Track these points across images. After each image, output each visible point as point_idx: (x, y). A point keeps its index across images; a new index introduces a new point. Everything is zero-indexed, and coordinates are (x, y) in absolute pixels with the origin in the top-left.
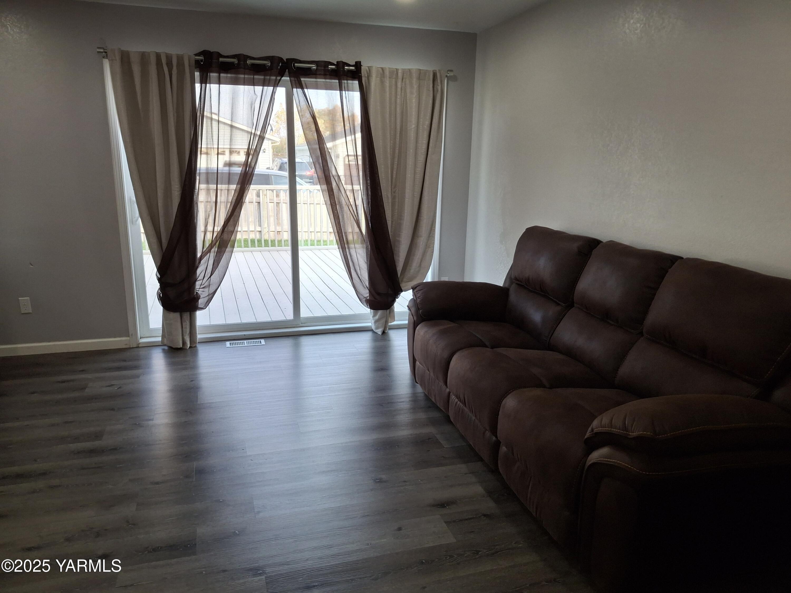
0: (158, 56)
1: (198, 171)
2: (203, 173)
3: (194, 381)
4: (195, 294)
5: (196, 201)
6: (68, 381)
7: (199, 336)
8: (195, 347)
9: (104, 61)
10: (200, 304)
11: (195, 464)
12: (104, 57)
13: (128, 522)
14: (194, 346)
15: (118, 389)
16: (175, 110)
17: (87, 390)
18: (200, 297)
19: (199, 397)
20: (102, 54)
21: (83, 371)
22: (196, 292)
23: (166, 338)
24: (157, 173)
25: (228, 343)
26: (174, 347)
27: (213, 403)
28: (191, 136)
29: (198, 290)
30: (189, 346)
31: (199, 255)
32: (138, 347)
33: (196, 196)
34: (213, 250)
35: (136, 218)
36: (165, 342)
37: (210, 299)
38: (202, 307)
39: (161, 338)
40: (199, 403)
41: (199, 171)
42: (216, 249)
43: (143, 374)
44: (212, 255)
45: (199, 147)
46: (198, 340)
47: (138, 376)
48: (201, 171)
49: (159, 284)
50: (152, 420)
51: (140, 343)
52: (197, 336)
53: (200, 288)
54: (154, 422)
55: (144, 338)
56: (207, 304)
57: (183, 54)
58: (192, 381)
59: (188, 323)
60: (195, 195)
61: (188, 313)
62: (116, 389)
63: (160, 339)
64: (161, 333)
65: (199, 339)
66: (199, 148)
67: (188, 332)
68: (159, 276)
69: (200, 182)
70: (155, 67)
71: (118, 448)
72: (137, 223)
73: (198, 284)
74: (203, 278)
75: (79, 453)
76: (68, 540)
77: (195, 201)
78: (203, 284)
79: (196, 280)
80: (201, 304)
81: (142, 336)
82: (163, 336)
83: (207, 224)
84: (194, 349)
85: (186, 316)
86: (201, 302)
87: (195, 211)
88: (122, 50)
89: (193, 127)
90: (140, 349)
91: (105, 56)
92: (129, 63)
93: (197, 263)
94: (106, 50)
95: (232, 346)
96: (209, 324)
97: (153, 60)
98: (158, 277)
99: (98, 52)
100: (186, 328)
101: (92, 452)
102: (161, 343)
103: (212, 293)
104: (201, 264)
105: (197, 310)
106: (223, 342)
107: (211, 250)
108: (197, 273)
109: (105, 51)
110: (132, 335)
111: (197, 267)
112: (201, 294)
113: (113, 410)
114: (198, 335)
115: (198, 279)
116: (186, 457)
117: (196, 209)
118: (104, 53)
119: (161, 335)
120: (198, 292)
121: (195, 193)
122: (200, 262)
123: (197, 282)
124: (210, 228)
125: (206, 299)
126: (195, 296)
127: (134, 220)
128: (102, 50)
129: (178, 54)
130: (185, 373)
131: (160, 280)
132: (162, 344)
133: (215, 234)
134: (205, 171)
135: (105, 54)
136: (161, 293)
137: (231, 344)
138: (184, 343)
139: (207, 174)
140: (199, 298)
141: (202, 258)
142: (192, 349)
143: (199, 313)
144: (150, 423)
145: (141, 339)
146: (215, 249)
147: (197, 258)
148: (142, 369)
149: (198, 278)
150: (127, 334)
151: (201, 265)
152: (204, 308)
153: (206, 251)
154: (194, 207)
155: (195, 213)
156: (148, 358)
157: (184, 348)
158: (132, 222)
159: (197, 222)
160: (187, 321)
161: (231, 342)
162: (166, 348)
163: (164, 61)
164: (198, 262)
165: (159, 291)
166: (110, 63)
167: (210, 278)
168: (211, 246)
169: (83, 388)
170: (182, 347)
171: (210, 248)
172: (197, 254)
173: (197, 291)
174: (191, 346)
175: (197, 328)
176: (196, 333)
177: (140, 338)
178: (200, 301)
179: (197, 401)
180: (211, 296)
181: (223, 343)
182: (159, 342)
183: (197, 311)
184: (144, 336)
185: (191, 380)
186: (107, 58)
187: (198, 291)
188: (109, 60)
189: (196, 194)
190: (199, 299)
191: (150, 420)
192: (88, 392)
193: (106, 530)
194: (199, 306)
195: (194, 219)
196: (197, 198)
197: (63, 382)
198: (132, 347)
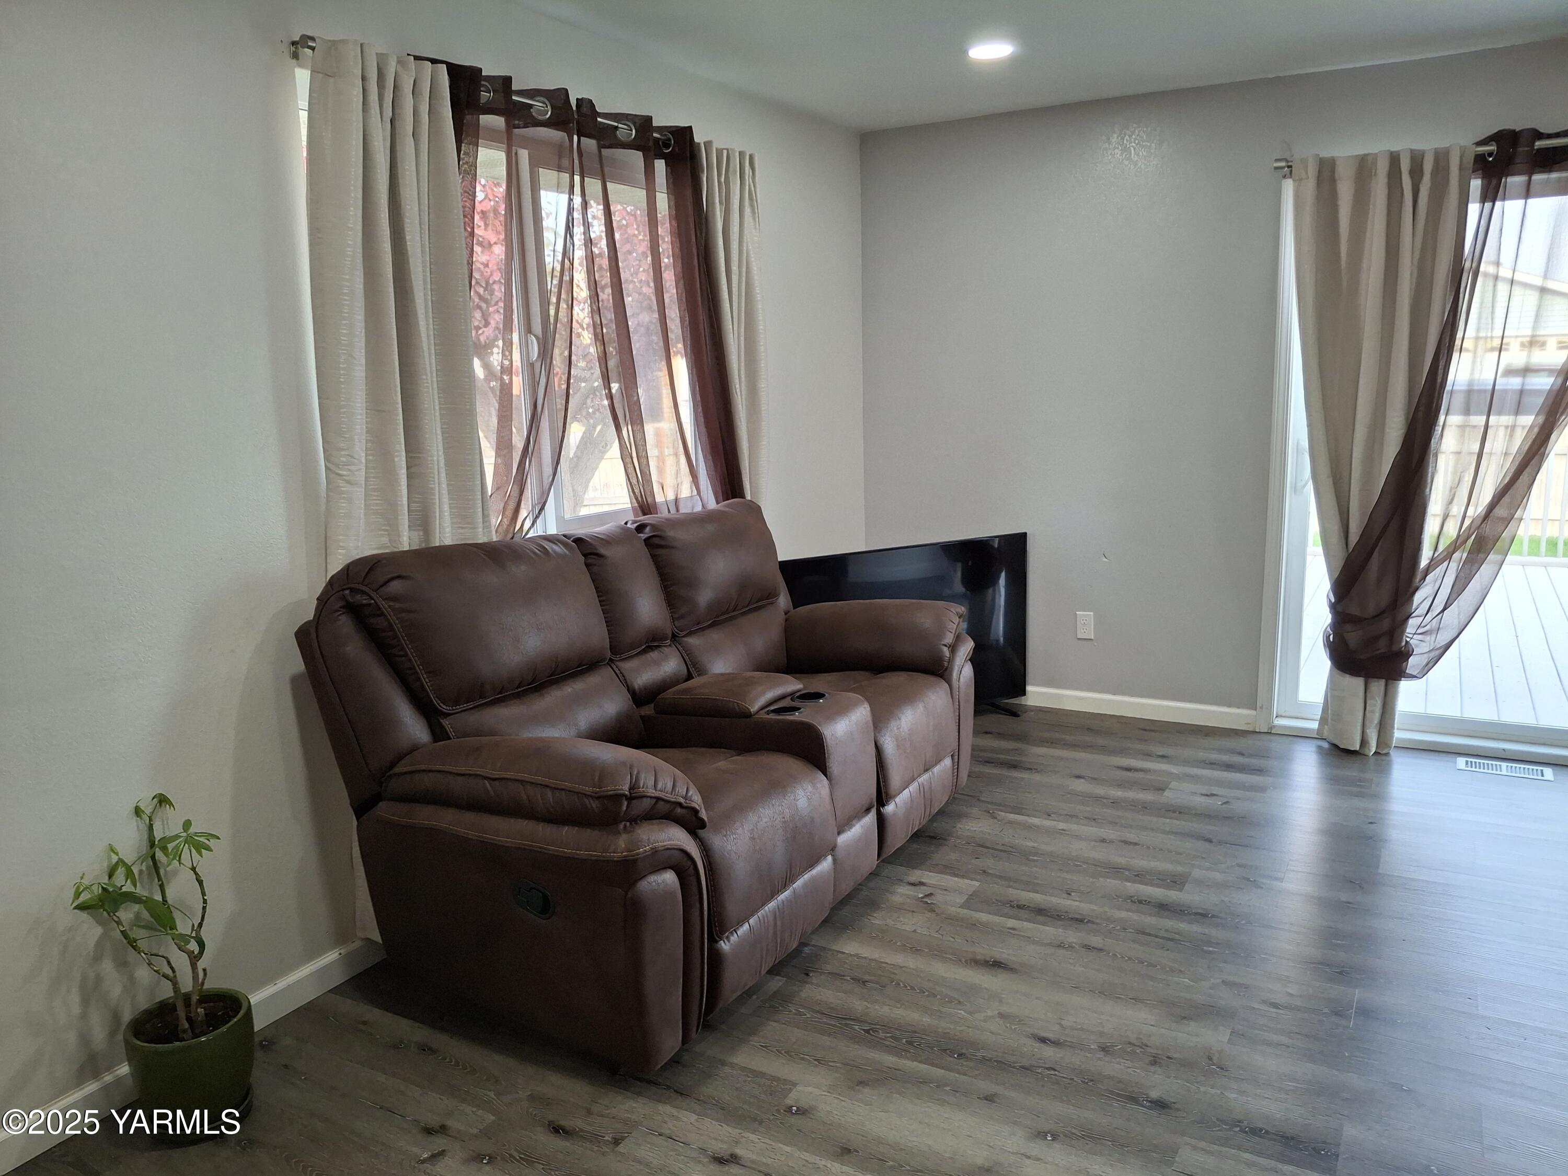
0: (1394, 159)
1: (1448, 387)
2: (1460, 391)
3: (1375, 825)
4: (1403, 644)
5: (1434, 450)
6: (1136, 770)
7: (1399, 735)
8: (1387, 754)
9: (1283, 183)
10: (1411, 667)
11: (1357, 994)
12: (1284, 177)
13: (1210, 1059)
14: (1384, 752)
15: (1222, 805)
16: (1416, 263)
17: (1167, 793)
18: (1413, 651)
19: (1382, 860)
20: (1282, 170)
21: (1163, 757)
22: (1406, 641)
23: (1327, 725)
24: (1360, 394)
25: (1461, 762)
26: (1342, 747)
27: (1412, 880)
28: (1444, 313)
29: (1411, 636)
30: (1373, 750)
31: (1424, 562)
32: (1271, 733)
33: (1437, 440)
34: (1456, 555)
35: (1304, 482)
36: (1326, 734)
37: (1435, 659)
38: (1415, 673)
39: (1317, 723)
40: (1380, 871)
41: (1451, 388)
42: (1465, 555)
43: (1275, 788)
44: (1453, 567)
45: (1458, 336)
46: (1394, 742)
47: (1263, 789)
48: (1454, 388)
49: (1330, 616)
50: (1281, 880)
51: (1274, 726)
52: (1394, 733)
53: (1415, 634)
54: (1283, 884)
55: (1284, 717)
56: (1426, 669)
57: (1448, 145)
58: (1371, 823)
59: (1379, 702)
60: (1435, 439)
61: (1382, 682)
62: (1220, 803)
63: (1315, 725)
64: (1320, 714)
65: (1398, 739)
66: (1459, 339)
67: (1376, 720)
68: (1333, 600)
69: (1451, 411)
70: (1386, 180)
71: (1210, 916)
72: (1305, 490)
73: (1412, 623)
74: (1425, 612)
75: (1140, 902)
76: (1104, 1049)
77: (1432, 449)
78: (1422, 625)
79: (1409, 616)
80: (1414, 666)
81: (1280, 714)
82: (1323, 721)
83: (1452, 500)
84: (1384, 758)
85: (1378, 686)
86: (1413, 664)
87: (1430, 470)
88: (1321, 159)
89: (1450, 295)
90: (1273, 738)
91: (1288, 173)
92: (1333, 181)
93: (1418, 580)
94: (1292, 161)
95: (1469, 769)
96: (1423, 712)
97: (1382, 168)
98: (1330, 600)
99: (1276, 168)
100: (1373, 712)
101: (1163, 908)
102: (1317, 734)
103: (1441, 647)
104: (1425, 583)
105: (1403, 679)
106: (1453, 756)
107: (1453, 554)
108: (1413, 601)
109: (1290, 164)
110: (1261, 708)
111: (1417, 589)
112: (1417, 646)
113: (1209, 841)
114: (1395, 731)
115: (1413, 615)
116: (1341, 973)
117: (1432, 467)
118: (1286, 169)
119: (1319, 717)
120: (1411, 642)
121: (1436, 432)
122: (1424, 578)
123: (1413, 619)
124: (1457, 510)
125: (1424, 660)
126: (1403, 649)
127: (1300, 485)
128: (1283, 164)
129: (1438, 148)
130: (1357, 802)
131: (1334, 607)
132: (1319, 736)
133: (1467, 523)
134: (1464, 388)
135: (1288, 170)
136: (1331, 632)
137: (1469, 763)
138: (1364, 742)
139: (1469, 393)
140: (1410, 653)
141: (1430, 570)
142: (1379, 757)
143: (1404, 686)
144: (1277, 884)
145: (1277, 719)
146: (1460, 556)
147: (1420, 570)
148: (1271, 776)
149: (1414, 612)
150: (1252, 704)
151: (1426, 585)
152: (1418, 676)
153: (1441, 556)
154: (1429, 462)
155: (1430, 475)
156: (1286, 758)
157: (1362, 752)
158: (1295, 489)
159: (1430, 493)
160: (1377, 698)
161: (1469, 760)
162: (1325, 745)
163: (1405, 165)
164: (1419, 576)
165: (1329, 629)
166: (1294, 186)
167: (1441, 615)
168: (1455, 546)
169: (1161, 789)
170: (1358, 749)
171: (1451, 549)
172: (1420, 562)
173: (1408, 639)
174: (1379, 751)
175: (1396, 717)
176: (1393, 727)
177: (1277, 717)
178: (1412, 660)
179: (1378, 867)
180: (1438, 653)
181: (1449, 758)
182: (1313, 730)
183: (1401, 680)
184: (1284, 714)
185: (1370, 821)
186: (1291, 177)
187: (1412, 638)
188: (1293, 180)
189: (1438, 436)
190: (1412, 655)
191: (1276, 879)
192: (1169, 796)
193: (1169, 1057)
194: (1407, 672)
195: (1425, 488)
196: (1437, 444)
197: (1129, 769)
198: (1257, 730)
